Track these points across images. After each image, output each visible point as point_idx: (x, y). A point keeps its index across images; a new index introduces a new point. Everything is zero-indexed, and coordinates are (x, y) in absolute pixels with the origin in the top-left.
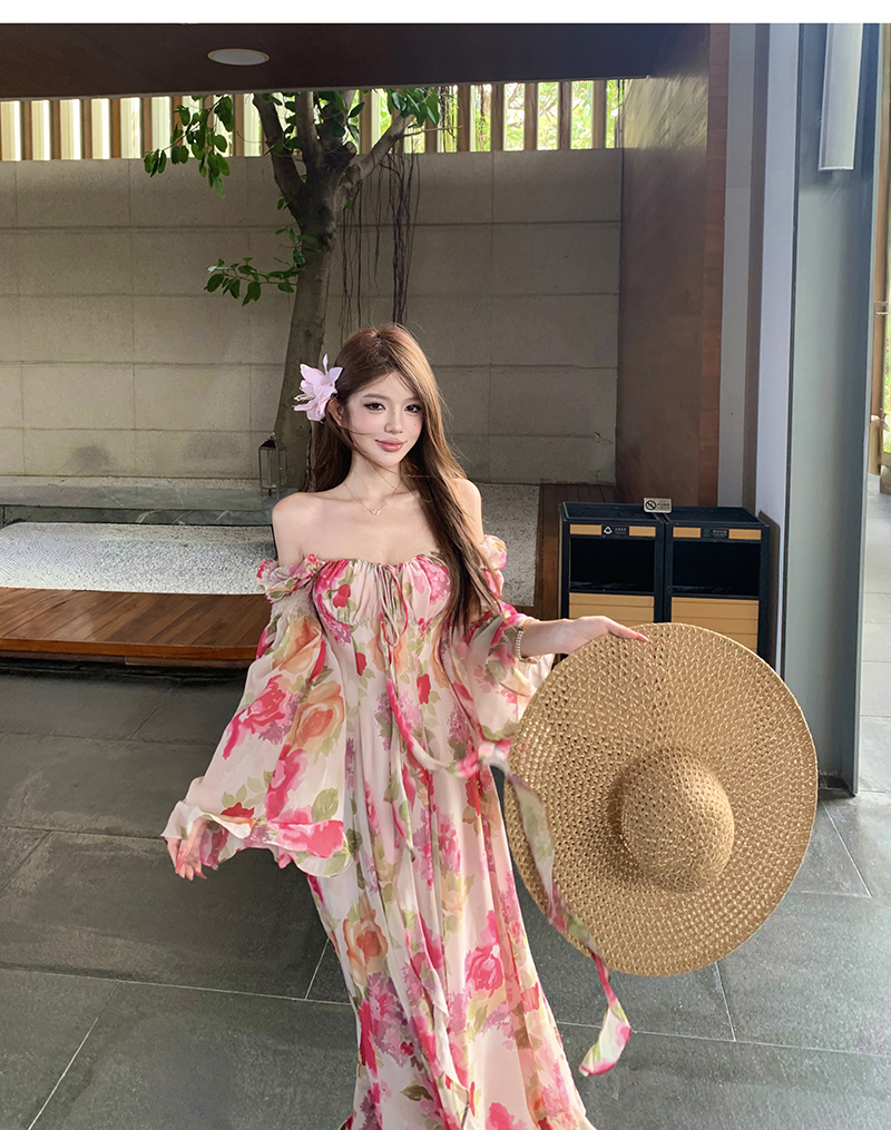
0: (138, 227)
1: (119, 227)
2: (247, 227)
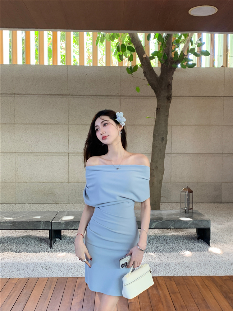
0: (72, 95)
1: (63, 95)
2: (120, 96)
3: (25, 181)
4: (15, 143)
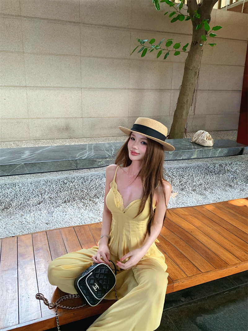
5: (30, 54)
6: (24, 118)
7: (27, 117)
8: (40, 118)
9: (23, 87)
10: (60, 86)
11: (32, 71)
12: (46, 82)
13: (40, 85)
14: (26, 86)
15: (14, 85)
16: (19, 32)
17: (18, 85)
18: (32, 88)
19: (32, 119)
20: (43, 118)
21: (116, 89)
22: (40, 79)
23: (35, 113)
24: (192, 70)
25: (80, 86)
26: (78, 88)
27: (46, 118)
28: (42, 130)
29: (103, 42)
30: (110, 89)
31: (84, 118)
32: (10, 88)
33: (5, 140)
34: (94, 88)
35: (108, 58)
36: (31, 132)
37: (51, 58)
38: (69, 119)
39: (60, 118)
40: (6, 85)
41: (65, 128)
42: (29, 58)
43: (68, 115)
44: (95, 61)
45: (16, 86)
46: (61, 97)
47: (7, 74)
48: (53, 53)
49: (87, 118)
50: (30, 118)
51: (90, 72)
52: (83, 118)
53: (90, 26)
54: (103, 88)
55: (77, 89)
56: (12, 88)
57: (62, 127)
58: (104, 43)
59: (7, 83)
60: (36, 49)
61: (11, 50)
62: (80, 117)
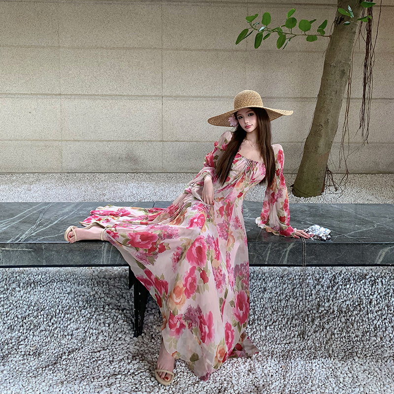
3: (76, 139)
4: (60, 78)
5: (69, 48)
6: (56, 140)
7: (60, 139)
8: (79, 141)
9: (56, 95)
10: (118, 93)
11: (70, 72)
12: (89, 89)
13: (80, 92)
14: (60, 94)
15: (44, 93)
16: (55, 20)
17: (49, 92)
18: (69, 97)
19: (67, 141)
20: (84, 140)
21: (222, 97)
22: (81, 83)
23: (72, 133)
24: (334, 67)
25: (160, 94)
26: (155, 96)
27: (88, 141)
28: (80, 159)
29: (201, 26)
30: (212, 97)
31: (166, 141)
32: (39, 96)
33: (28, 171)
34: (184, 96)
35: (209, 50)
36: (64, 160)
37: (99, 54)
38: (134, 143)
39: (115, 141)
40: (33, 93)
41: (124, 156)
42: (67, 54)
43: (132, 136)
44: (186, 55)
45: (47, 95)
46: (119, 109)
47: (35, 78)
48: (105, 47)
49: (172, 141)
50: (64, 140)
51: (178, 72)
52: (164, 141)
53: (180, 4)
54: (200, 97)
55: (154, 98)
56: (41, 97)
57: (118, 155)
58: (202, 28)
59: (34, 89)
60: (77, 41)
61: (43, 45)
62: (159, 140)
